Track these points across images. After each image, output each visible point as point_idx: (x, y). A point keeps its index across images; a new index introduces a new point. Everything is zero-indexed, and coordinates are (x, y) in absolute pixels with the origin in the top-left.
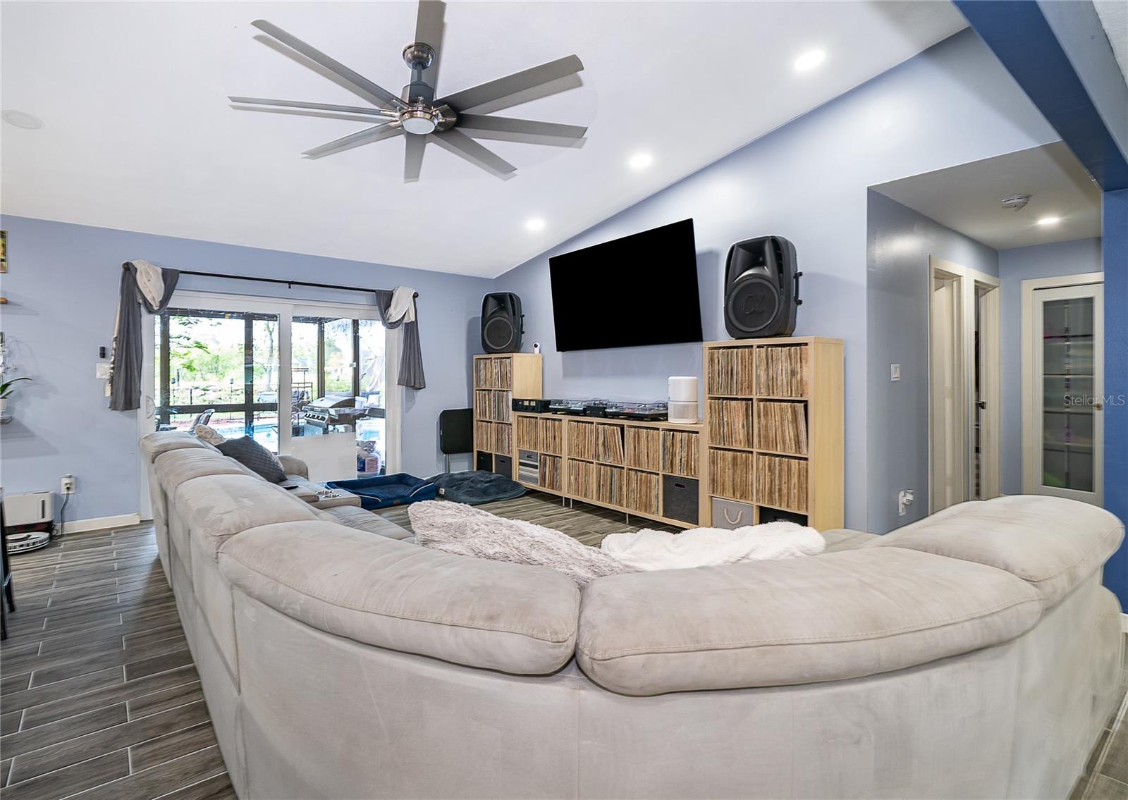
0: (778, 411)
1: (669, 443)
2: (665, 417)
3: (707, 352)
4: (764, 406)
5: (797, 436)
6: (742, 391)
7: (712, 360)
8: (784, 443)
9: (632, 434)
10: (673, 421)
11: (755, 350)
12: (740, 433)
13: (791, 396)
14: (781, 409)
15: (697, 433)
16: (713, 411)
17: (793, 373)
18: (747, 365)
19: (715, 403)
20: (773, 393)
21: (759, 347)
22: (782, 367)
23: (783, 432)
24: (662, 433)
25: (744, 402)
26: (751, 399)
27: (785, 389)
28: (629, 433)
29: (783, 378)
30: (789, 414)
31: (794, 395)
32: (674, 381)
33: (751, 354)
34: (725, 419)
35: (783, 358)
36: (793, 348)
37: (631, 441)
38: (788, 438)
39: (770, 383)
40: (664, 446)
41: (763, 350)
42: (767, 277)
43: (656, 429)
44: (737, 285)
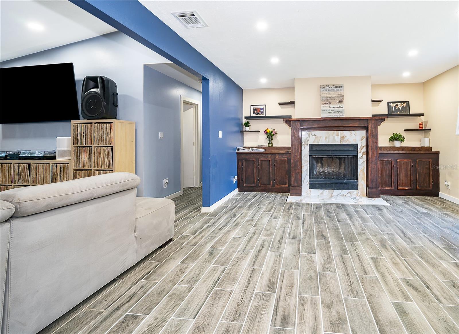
0: (102, 151)
1: (54, 170)
2: (54, 158)
3: (72, 125)
4: (97, 149)
5: (109, 161)
6: (87, 143)
7: (74, 129)
8: (104, 165)
9: (35, 167)
10: (59, 159)
11: (93, 125)
12: (87, 163)
13: (107, 144)
14: (103, 150)
15: (68, 163)
16: (75, 153)
17: (108, 135)
18: (90, 131)
19: (76, 149)
20: (100, 143)
21: (95, 123)
22: (104, 132)
23: (104, 159)
24: (51, 165)
25: (89, 148)
26: (91, 147)
27: (105, 142)
28: (33, 168)
29: (104, 137)
30: (106, 152)
31: (108, 144)
32: (59, 139)
33: (92, 126)
34: (80, 156)
35: (104, 128)
36: (108, 124)
37: (34, 171)
38: (105, 162)
39: (99, 139)
40: (52, 171)
41: (96, 125)
42: (98, 93)
43: (49, 163)
44: (86, 95)
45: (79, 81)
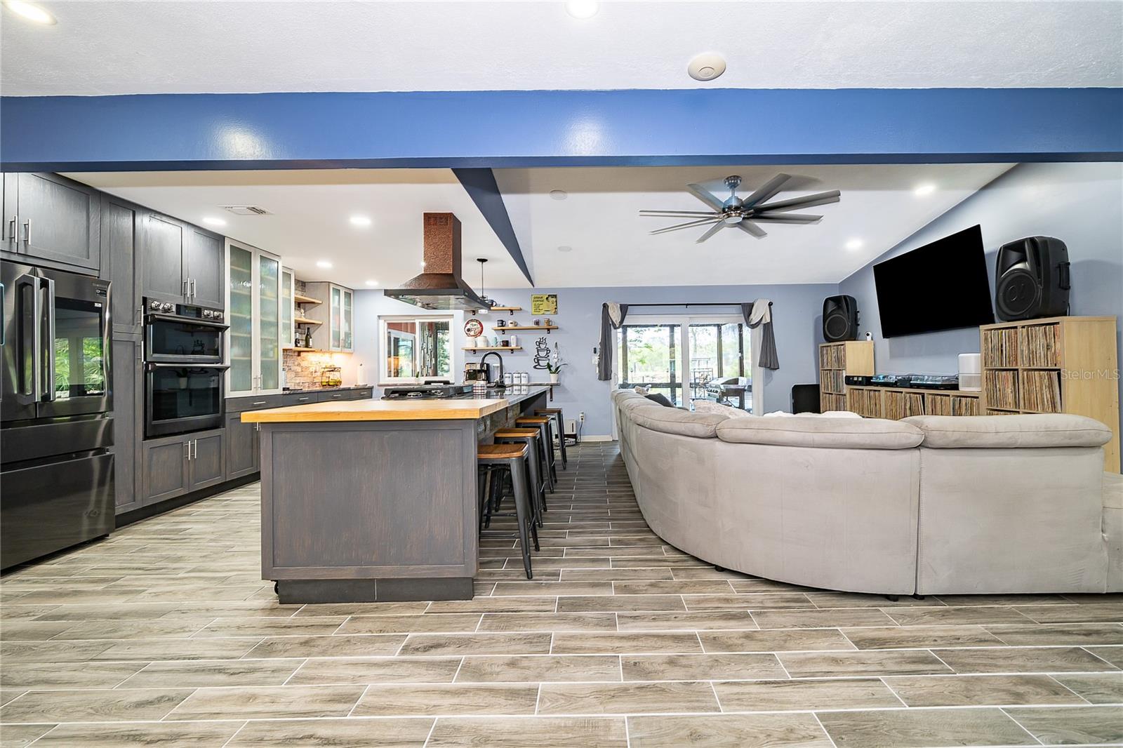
0: (1037, 379)
1: (957, 407)
2: (955, 387)
3: (982, 333)
4: (1027, 375)
5: (1053, 398)
6: (1009, 363)
7: (986, 339)
8: (1043, 405)
9: (930, 400)
10: (963, 389)
11: (1020, 330)
12: (1010, 399)
13: (1047, 366)
14: (1040, 376)
15: (977, 398)
16: (989, 381)
17: (1048, 347)
18: (1014, 344)
19: (990, 373)
20: (1034, 364)
21: (1023, 327)
22: (1040, 342)
23: (1042, 394)
24: (952, 399)
25: (1012, 372)
26: (1017, 370)
27: (1042, 360)
28: (928, 399)
29: (1041, 352)
30: (1046, 380)
31: (1049, 365)
32: (962, 357)
33: (1016, 334)
34: (998, 386)
35: (1041, 335)
36: (1048, 327)
37: (930, 406)
38: (1045, 400)
39: (1031, 356)
40: (953, 409)
41: (1025, 330)
42: (1027, 271)
43: (948, 396)
44: (1005, 278)
45: (991, 254)
